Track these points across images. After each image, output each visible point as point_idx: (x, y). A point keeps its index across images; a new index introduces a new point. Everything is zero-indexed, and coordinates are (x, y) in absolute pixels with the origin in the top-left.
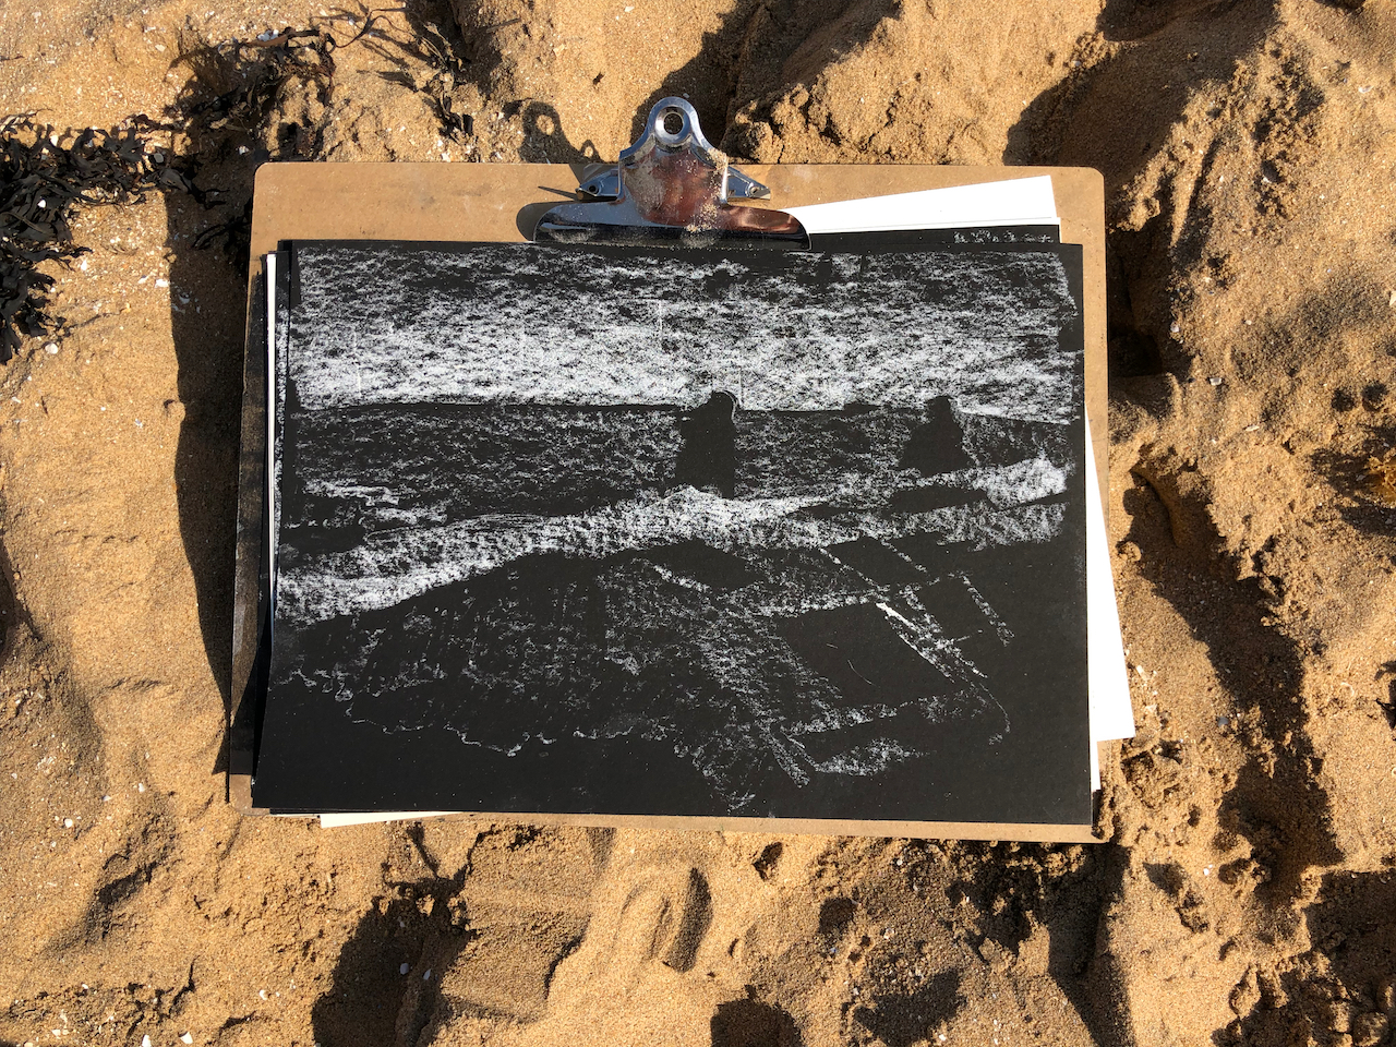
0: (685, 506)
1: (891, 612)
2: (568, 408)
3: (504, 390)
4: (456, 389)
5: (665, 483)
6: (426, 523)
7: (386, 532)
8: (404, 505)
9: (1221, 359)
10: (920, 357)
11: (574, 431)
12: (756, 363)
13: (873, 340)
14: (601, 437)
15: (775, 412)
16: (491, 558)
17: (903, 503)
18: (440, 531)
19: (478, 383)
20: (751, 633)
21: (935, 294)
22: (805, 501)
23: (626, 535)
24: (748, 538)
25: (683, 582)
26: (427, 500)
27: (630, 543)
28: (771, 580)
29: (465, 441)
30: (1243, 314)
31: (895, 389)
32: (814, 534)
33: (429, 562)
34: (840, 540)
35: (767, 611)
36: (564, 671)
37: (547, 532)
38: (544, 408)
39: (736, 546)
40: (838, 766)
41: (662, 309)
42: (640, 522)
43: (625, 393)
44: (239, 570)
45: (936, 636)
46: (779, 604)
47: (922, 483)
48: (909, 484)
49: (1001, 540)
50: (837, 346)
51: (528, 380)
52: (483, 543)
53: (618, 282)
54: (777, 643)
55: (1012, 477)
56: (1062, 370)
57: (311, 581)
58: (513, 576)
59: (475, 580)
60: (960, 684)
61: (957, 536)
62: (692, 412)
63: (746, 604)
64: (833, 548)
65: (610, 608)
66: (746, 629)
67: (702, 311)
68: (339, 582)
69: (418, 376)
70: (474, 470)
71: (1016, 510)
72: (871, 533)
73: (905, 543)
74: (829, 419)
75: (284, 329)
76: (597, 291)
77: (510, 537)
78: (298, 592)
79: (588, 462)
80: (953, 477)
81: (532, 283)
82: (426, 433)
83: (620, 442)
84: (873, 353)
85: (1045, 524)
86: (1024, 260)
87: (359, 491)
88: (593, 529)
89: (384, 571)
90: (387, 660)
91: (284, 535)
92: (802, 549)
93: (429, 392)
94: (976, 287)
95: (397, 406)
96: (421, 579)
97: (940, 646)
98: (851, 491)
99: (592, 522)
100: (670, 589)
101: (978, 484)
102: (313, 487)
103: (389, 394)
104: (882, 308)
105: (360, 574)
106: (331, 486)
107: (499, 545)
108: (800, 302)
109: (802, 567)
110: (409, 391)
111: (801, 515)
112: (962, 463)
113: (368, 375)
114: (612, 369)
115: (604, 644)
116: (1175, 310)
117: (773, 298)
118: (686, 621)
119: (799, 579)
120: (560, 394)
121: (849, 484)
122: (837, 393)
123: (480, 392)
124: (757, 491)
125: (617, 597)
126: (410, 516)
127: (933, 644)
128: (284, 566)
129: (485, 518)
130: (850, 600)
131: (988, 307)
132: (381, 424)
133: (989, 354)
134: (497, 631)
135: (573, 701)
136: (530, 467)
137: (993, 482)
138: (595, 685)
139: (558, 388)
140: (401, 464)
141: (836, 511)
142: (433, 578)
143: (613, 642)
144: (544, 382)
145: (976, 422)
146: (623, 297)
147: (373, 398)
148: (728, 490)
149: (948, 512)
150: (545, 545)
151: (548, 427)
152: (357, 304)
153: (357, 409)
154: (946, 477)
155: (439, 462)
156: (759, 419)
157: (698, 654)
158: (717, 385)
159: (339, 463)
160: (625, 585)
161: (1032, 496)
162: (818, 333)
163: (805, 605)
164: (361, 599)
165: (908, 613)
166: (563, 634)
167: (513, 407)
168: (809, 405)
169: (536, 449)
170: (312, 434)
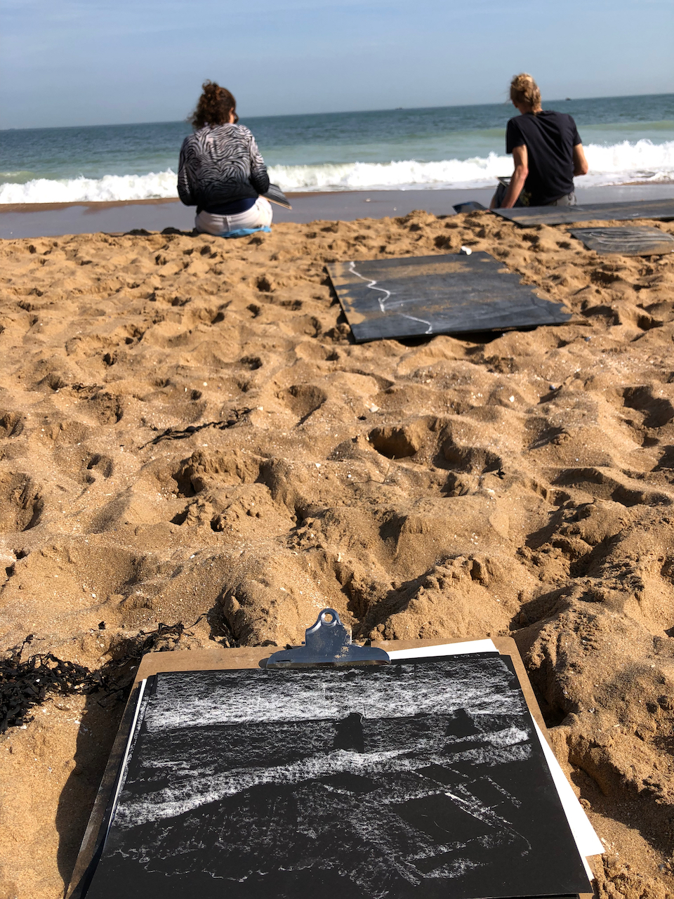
0: (339, 758)
1: (453, 797)
2: (280, 723)
3: (249, 718)
4: (225, 719)
5: (329, 749)
6: (203, 775)
7: (180, 781)
8: (192, 768)
9: (591, 701)
10: (448, 695)
11: (282, 732)
12: (370, 701)
13: (424, 691)
14: (296, 733)
15: (382, 718)
16: (236, 788)
17: (448, 750)
18: (210, 778)
19: (236, 716)
20: (378, 813)
21: (449, 675)
22: (401, 752)
23: (308, 773)
24: (373, 769)
25: (339, 791)
26: (205, 765)
27: (311, 775)
28: (387, 787)
29: (226, 739)
30: (593, 683)
31: (438, 707)
32: (407, 765)
33: (202, 793)
34: (421, 766)
35: (386, 802)
36: (274, 840)
37: (266, 774)
38: (267, 724)
39: (367, 773)
40: (436, 874)
41: (325, 685)
42: (315, 767)
43: (308, 716)
44: (95, 808)
45: (480, 806)
46: (393, 797)
47: (458, 741)
48: (452, 741)
49: (503, 761)
50: (408, 694)
51: (261, 714)
52: (232, 781)
53: (304, 678)
54: (393, 817)
55: (501, 735)
56: (514, 696)
57: (136, 807)
58: (248, 795)
59: (227, 800)
60: (498, 829)
61: (481, 760)
62: (340, 721)
63: (374, 799)
64: (417, 770)
65: (300, 807)
66: (376, 811)
67: (343, 685)
68: (150, 806)
69: (208, 716)
70: (230, 750)
71: (508, 748)
72: (436, 763)
73: (454, 766)
74: (408, 719)
75: (145, 703)
76: (295, 681)
77: (247, 778)
78: (127, 812)
79: (289, 743)
80: (473, 737)
81: (265, 681)
82: (209, 737)
83: (306, 735)
84: (425, 695)
85: (523, 753)
86: (485, 661)
87: (169, 764)
88: (291, 771)
89: (177, 799)
90: (172, 842)
91: (125, 787)
92: (402, 772)
93: (211, 721)
94: (467, 672)
95: (196, 728)
96: (197, 801)
97: (483, 811)
98: (423, 746)
99: (290, 768)
100: (332, 795)
101: (486, 739)
102: (146, 764)
103: (192, 723)
104: (426, 680)
105: (164, 801)
106: (155, 763)
107: (241, 782)
108: (389, 680)
109: (403, 780)
110: (202, 721)
111: (400, 757)
112: (477, 732)
113: (183, 717)
114: (302, 708)
115: (296, 824)
116: (562, 685)
117: (376, 679)
118: (342, 810)
119: (402, 785)
120: (276, 718)
121: (422, 744)
122: (411, 710)
123: (237, 720)
124: (375, 749)
125: (303, 801)
126: (195, 773)
127: (479, 811)
128: (122, 801)
129: (234, 771)
130: (430, 793)
131: (474, 678)
132: (186, 735)
133: (479, 693)
134: (237, 822)
135: (279, 854)
136: (259, 748)
137: (492, 738)
138: (291, 845)
139: (276, 716)
140: (193, 751)
141: (416, 755)
142: (203, 800)
143: (302, 823)
144: (268, 714)
145: (479, 716)
146: (307, 683)
147: (184, 725)
148: (361, 750)
149: (473, 751)
150: (265, 780)
151: (270, 731)
152: (182, 692)
153: (175, 730)
154: (469, 738)
155: (214, 749)
156: (374, 721)
157: (349, 825)
158: (352, 710)
159: (162, 753)
160: (308, 795)
161: (513, 742)
162: (399, 690)
163: (407, 797)
164: (162, 813)
165: (463, 797)
166: (274, 821)
167: (252, 724)
168: (398, 715)
169: (263, 740)
170: (150, 742)
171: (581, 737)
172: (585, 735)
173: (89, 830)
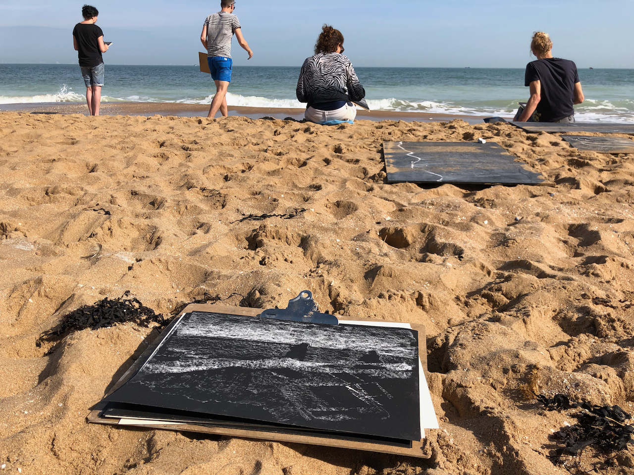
0: (286, 362)
1: (350, 388)
2: (257, 342)
3: (239, 337)
4: (225, 336)
5: (281, 356)
6: (201, 358)
7: (186, 359)
8: (196, 354)
10: (368, 344)
11: (257, 346)
12: (317, 339)
13: (354, 339)
14: (264, 347)
15: (321, 348)
16: (218, 366)
17: (357, 367)
18: (205, 360)
19: (232, 335)
20: (300, 389)
21: (373, 335)
22: (326, 364)
23: (264, 365)
24: (305, 369)
25: (280, 376)
26: (204, 354)
27: (266, 367)
28: (311, 378)
29: (221, 344)
31: (360, 348)
32: (328, 370)
33: (197, 366)
34: (336, 372)
35: (307, 385)
36: (231, 391)
37: (239, 363)
38: (249, 341)
39: (301, 370)
40: (323, 418)
41: (292, 329)
42: (270, 363)
43: (276, 341)
44: (134, 364)
45: (366, 395)
46: (312, 383)
47: (365, 364)
48: (361, 364)
49: (390, 377)
50: (343, 340)
51: (248, 336)
52: (217, 363)
53: (281, 324)
54: (308, 392)
55: (394, 366)
56: (411, 350)
57: (157, 366)
58: (224, 370)
59: (211, 372)
60: (372, 405)
61: (376, 374)
62: (295, 345)
63: (300, 382)
64: (333, 374)
65: (253, 379)
66: (299, 388)
67: (304, 330)
68: (165, 367)
69: (215, 333)
70: (222, 350)
71: (396, 372)
72: (346, 372)
73: (358, 375)
74: (339, 351)
75: (180, 323)
76: (275, 325)
77: (226, 363)
78: (151, 367)
79: (258, 351)
80: (375, 364)
81: (256, 322)
82: (212, 342)
83: (271, 349)
84: (353, 342)
85: (405, 375)
86: (400, 331)
87: (183, 351)
88: (254, 364)
89: (181, 366)
90: (170, 382)
91: (154, 357)
92: (323, 373)
93: (216, 336)
94: (386, 335)
95: (206, 337)
96: (193, 368)
97: (366, 397)
98: (342, 363)
99: (254, 362)
100: (274, 377)
101: (384, 366)
102: (170, 349)
103: (204, 335)
104: (358, 335)
105: (174, 366)
106: (175, 349)
107: (222, 364)
108: (334, 332)
109: (322, 376)
110: (210, 335)
111: (324, 366)
112: (380, 362)
113: (200, 332)
114: (274, 337)
115: (247, 386)
116: (450, 354)
117: (325, 330)
118: (278, 385)
119: (320, 379)
120: (256, 339)
121: (342, 362)
122: (342, 346)
123: (232, 337)
124: (310, 361)
125: (256, 377)
126: (197, 357)
127: (364, 396)
128: (150, 362)
129: (220, 359)
130: (336, 385)
131: (389, 338)
132: (199, 340)
133: (389, 345)
134: (212, 381)
135: (231, 396)
136: (239, 351)
137: (388, 366)
138: (240, 394)
139: (256, 338)
140: (200, 347)
141: (335, 366)
142: (197, 369)
143: (250, 386)
144: (252, 337)
145: (384, 355)
146: (281, 326)
147: (199, 335)
148: (301, 360)
149: (373, 370)
150: (237, 365)
151: (249, 344)
152: (204, 321)
153: (193, 337)
154: (373, 364)
155: (212, 348)
156: (316, 349)
157: (280, 391)
158: (304, 342)
159: (181, 346)
160: (260, 375)
161: (401, 370)
162: (338, 337)
163: (321, 384)
164: (171, 370)
165: (357, 389)
166: (234, 383)
167: (240, 340)
168: (332, 348)
169: (243, 348)
170: (177, 340)
171: (452, 380)
172: (455, 380)
173: (127, 373)
